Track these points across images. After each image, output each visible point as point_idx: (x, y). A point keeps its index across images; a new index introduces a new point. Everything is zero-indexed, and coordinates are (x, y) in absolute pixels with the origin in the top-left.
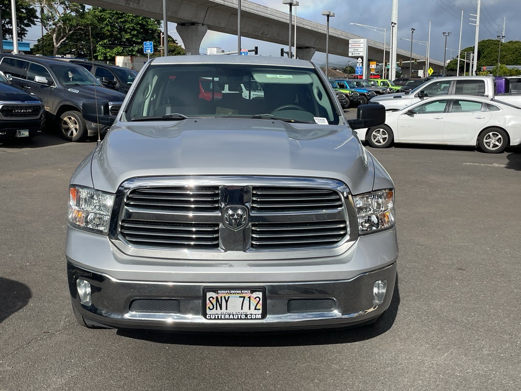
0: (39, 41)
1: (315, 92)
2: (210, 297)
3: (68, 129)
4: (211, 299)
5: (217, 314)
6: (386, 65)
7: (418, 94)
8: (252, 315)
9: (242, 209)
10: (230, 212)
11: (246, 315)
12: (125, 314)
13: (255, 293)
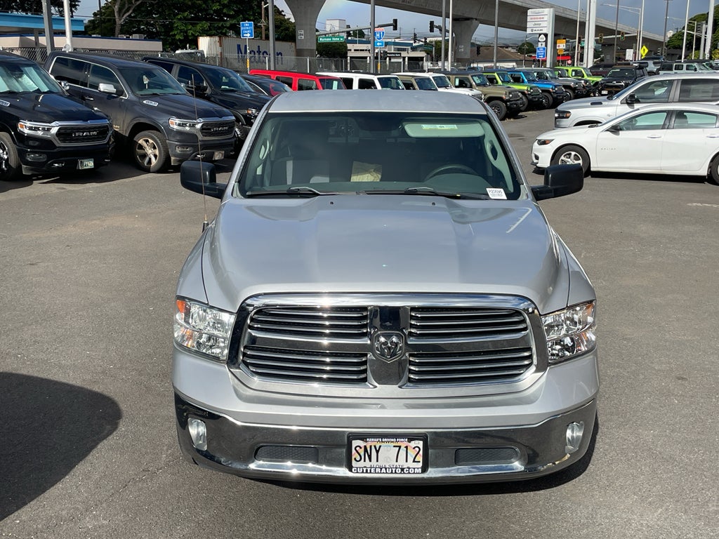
0: (95, 14)
1: (488, 147)
2: (356, 447)
3: (145, 156)
4: (358, 448)
5: (365, 467)
6: (579, 43)
7: (627, 100)
8: (409, 468)
9: (397, 335)
10: (382, 339)
11: (402, 469)
12: (250, 463)
13: (413, 442)
